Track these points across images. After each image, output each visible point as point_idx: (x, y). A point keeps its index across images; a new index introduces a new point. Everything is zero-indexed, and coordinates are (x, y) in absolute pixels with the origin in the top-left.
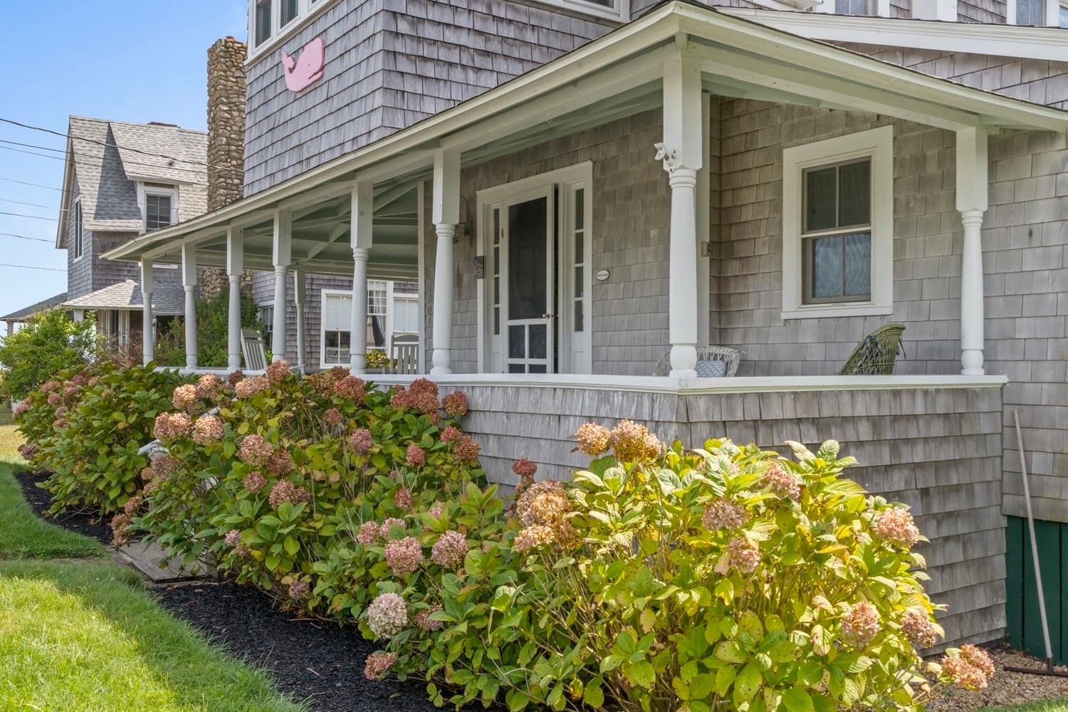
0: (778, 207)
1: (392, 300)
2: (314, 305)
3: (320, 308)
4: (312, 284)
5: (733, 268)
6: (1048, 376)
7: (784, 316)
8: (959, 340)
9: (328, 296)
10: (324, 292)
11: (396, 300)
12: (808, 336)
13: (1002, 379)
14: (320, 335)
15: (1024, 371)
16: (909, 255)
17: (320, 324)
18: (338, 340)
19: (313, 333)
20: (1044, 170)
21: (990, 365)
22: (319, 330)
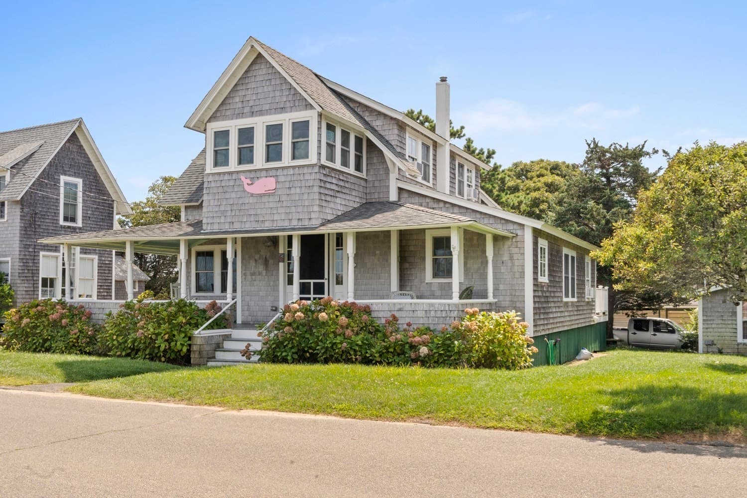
0: (424, 247)
1: (79, 258)
2: (36, 261)
3: (39, 263)
4: (35, 248)
5: (407, 265)
6: (508, 299)
7: (426, 282)
8: (487, 290)
9: (44, 256)
10: (42, 253)
11: (81, 259)
12: (434, 288)
13: (496, 300)
14: (38, 280)
15: (501, 298)
16: (468, 266)
17: (39, 273)
18: (48, 283)
19: (35, 279)
20: (506, 246)
21: (494, 296)
22: (38, 277)
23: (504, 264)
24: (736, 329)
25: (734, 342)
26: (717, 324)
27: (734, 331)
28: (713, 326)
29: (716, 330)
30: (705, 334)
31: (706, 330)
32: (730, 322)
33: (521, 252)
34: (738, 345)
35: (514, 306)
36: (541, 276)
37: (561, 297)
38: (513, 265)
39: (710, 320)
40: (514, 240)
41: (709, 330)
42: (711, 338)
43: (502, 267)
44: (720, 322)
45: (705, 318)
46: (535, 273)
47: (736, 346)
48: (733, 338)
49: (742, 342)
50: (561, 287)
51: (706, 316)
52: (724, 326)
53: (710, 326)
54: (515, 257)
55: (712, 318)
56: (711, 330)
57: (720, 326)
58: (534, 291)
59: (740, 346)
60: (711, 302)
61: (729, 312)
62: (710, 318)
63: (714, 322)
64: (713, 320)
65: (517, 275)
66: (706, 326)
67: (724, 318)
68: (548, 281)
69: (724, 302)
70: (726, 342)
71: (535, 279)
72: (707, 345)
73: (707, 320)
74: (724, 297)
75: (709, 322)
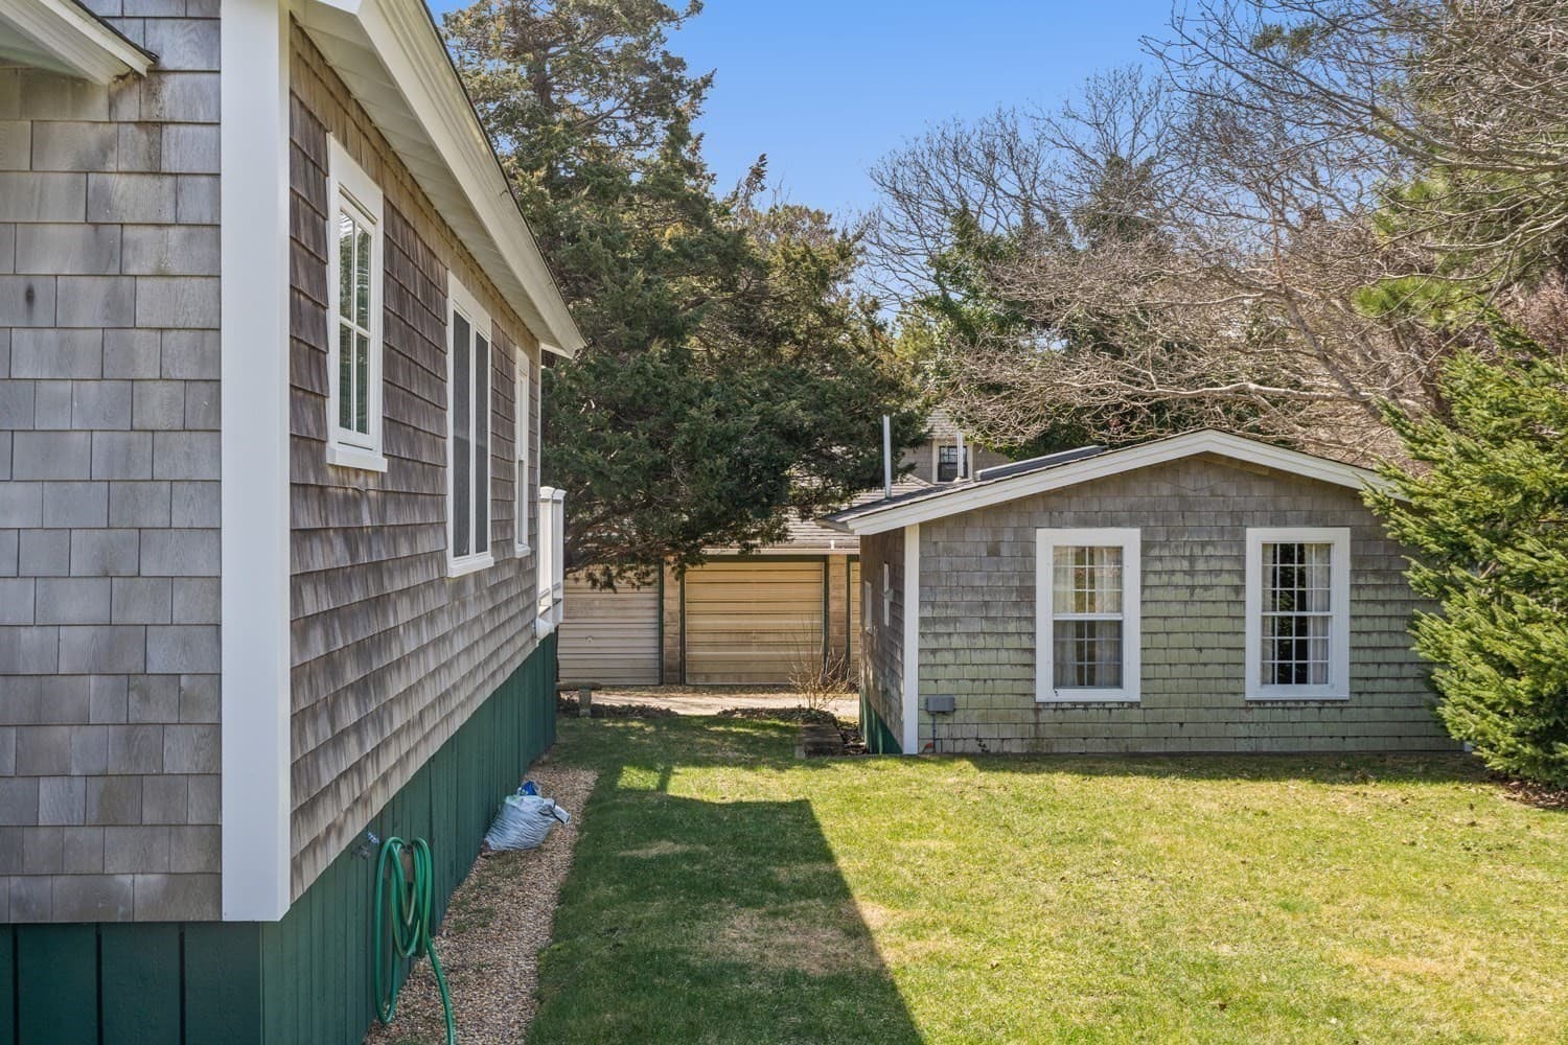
23: (42, 315)
24: (1032, 651)
25: (1026, 702)
26: (973, 635)
27: (1025, 658)
28: (956, 642)
29: (964, 657)
30: (927, 673)
31: (931, 659)
32: (1012, 628)
33: (195, 210)
34: (1038, 709)
35: (132, 663)
36: (345, 422)
37: (438, 557)
38: (119, 315)
39: (946, 620)
40: (130, 109)
41: (941, 658)
42: (945, 688)
43: (23, 339)
44: (977, 627)
45: (928, 613)
46: (306, 393)
47: (1031, 717)
48: (1020, 687)
49: (1054, 699)
50: (438, 498)
51: (933, 605)
52: (991, 642)
53: (943, 642)
54: (146, 251)
55: (951, 612)
56: (948, 657)
57: (980, 642)
58: (300, 536)
59: (1045, 716)
60: (948, 551)
61: (1010, 590)
62: (943, 613)
63: (960, 628)
64: (956, 620)
65: (156, 408)
66: (933, 644)
67: (993, 614)
68: (382, 465)
69: (994, 552)
70: (998, 700)
71: (307, 444)
72: (933, 714)
73: (935, 620)
74: (995, 533)
75: (940, 629)
